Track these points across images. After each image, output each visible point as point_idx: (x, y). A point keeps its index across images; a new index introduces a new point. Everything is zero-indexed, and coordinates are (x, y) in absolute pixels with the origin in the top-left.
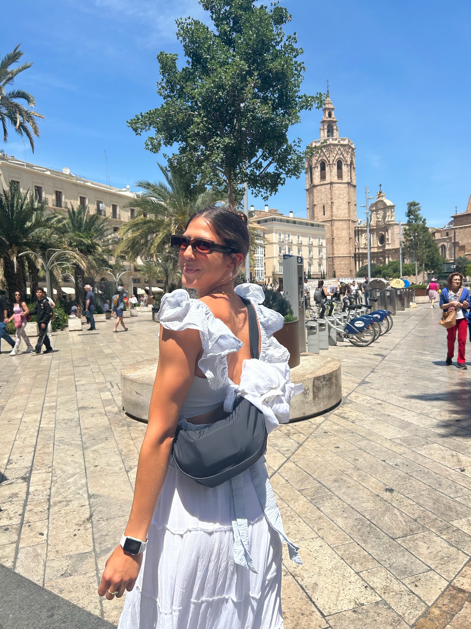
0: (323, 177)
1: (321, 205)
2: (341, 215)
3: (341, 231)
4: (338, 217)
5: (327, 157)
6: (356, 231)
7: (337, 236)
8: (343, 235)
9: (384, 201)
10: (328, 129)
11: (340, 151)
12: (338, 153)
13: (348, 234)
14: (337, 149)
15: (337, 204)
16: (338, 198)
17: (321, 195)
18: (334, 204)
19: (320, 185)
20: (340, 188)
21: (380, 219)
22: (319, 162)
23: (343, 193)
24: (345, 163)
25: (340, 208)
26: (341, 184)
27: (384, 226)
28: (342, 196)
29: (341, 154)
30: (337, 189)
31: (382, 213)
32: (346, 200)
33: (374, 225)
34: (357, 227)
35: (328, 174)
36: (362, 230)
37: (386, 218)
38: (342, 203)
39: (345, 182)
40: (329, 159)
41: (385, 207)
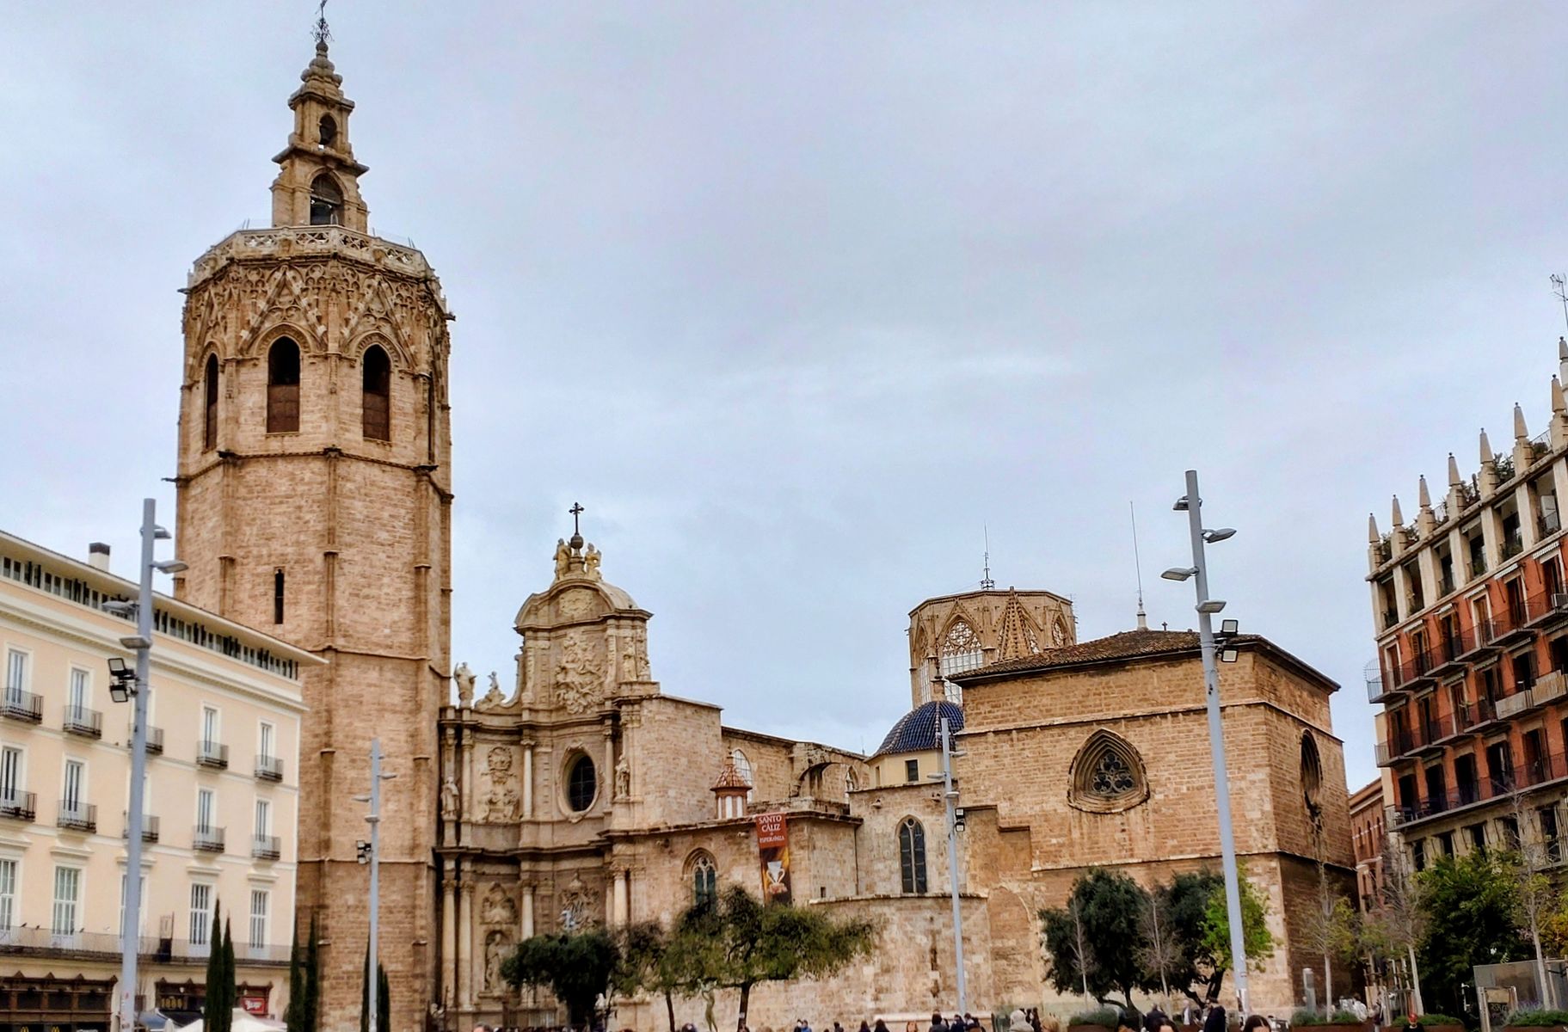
0: (282, 419)
1: (266, 567)
2: (374, 629)
3: (371, 721)
4: (358, 638)
5: (313, 319)
6: (445, 729)
7: (351, 743)
8: (381, 739)
9: (599, 585)
10: (316, 200)
11: (382, 304)
12: (369, 310)
13: (410, 739)
14: (364, 289)
15: (357, 569)
16: (363, 539)
17: (267, 511)
18: (341, 568)
19: (261, 456)
20: (375, 488)
21: (571, 673)
22: (264, 339)
23: (391, 516)
24: (403, 366)
25: (373, 592)
26: (384, 471)
27: (591, 714)
28: (387, 534)
29: (386, 319)
30: (358, 489)
31: (583, 645)
32: (405, 554)
33: (540, 707)
34: (454, 708)
35: (311, 408)
36: (476, 728)
37: (612, 671)
38: (383, 570)
39: (403, 462)
40: (321, 329)
41: (606, 619)
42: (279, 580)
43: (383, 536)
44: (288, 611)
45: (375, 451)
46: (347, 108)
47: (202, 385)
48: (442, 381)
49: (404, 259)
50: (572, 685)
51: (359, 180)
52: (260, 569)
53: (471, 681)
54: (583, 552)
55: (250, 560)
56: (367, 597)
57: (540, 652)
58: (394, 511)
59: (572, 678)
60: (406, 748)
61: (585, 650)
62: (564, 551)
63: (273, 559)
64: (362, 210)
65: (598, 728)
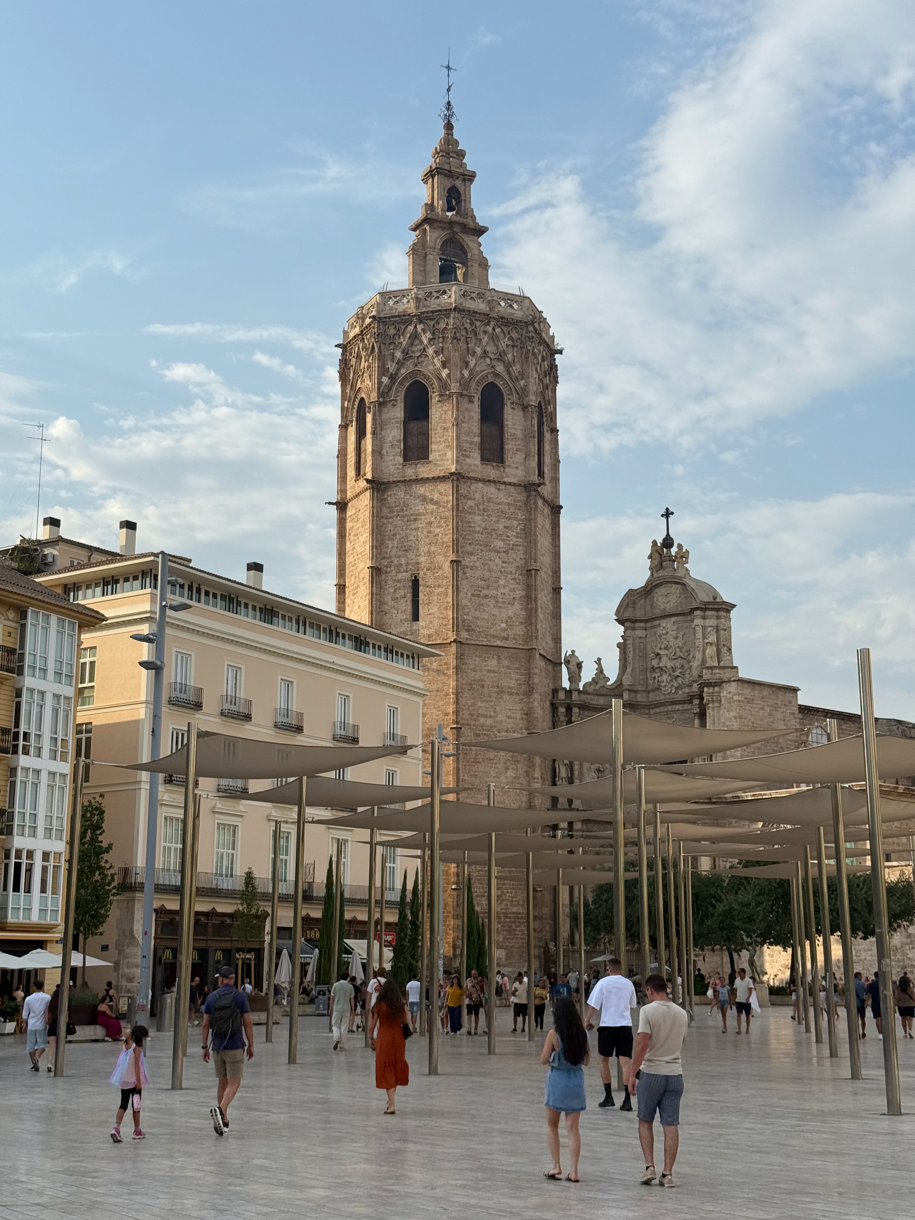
0: (416, 449)
1: (405, 574)
2: (492, 624)
3: (491, 701)
4: (479, 632)
5: (438, 365)
6: (557, 708)
7: (475, 720)
8: (500, 717)
9: (686, 580)
10: (445, 260)
11: (497, 346)
12: (485, 352)
13: (524, 717)
14: (481, 336)
15: (478, 574)
16: (482, 547)
17: (405, 527)
18: (464, 573)
19: (399, 481)
20: (491, 504)
21: (664, 659)
22: (401, 384)
23: (505, 527)
24: (515, 398)
25: (492, 592)
26: (499, 490)
27: (681, 694)
28: (502, 543)
29: (500, 358)
30: (477, 505)
31: (674, 633)
32: (518, 559)
33: (639, 688)
34: (565, 689)
35: (438, 439)
36: (584, 707)
37: (699, 656)
38: (499, 574)
39: (515, 480)
40: (444, 373)
41: (693, 610)
42: (415, 583)
43: (499, 544)
44: (422, 611)
45: (491, 472)
46: (470, 177)
47: (354, 423)
48: (550, 408)
49: (515, 306)
50: (665, 669)
51: (481, 240)
52: (400, 576)
53: (579, 666)
54: (674, 550)
55: (393, 568)
56: (486, 597)
57: (637, 640)
58: (508, 523)
59: (665, 662)
60: (521, 724)
61: (677, 638)
62: (657, 551)
63: (410, 567)
64: (484, 265)
65: (687, 706)
